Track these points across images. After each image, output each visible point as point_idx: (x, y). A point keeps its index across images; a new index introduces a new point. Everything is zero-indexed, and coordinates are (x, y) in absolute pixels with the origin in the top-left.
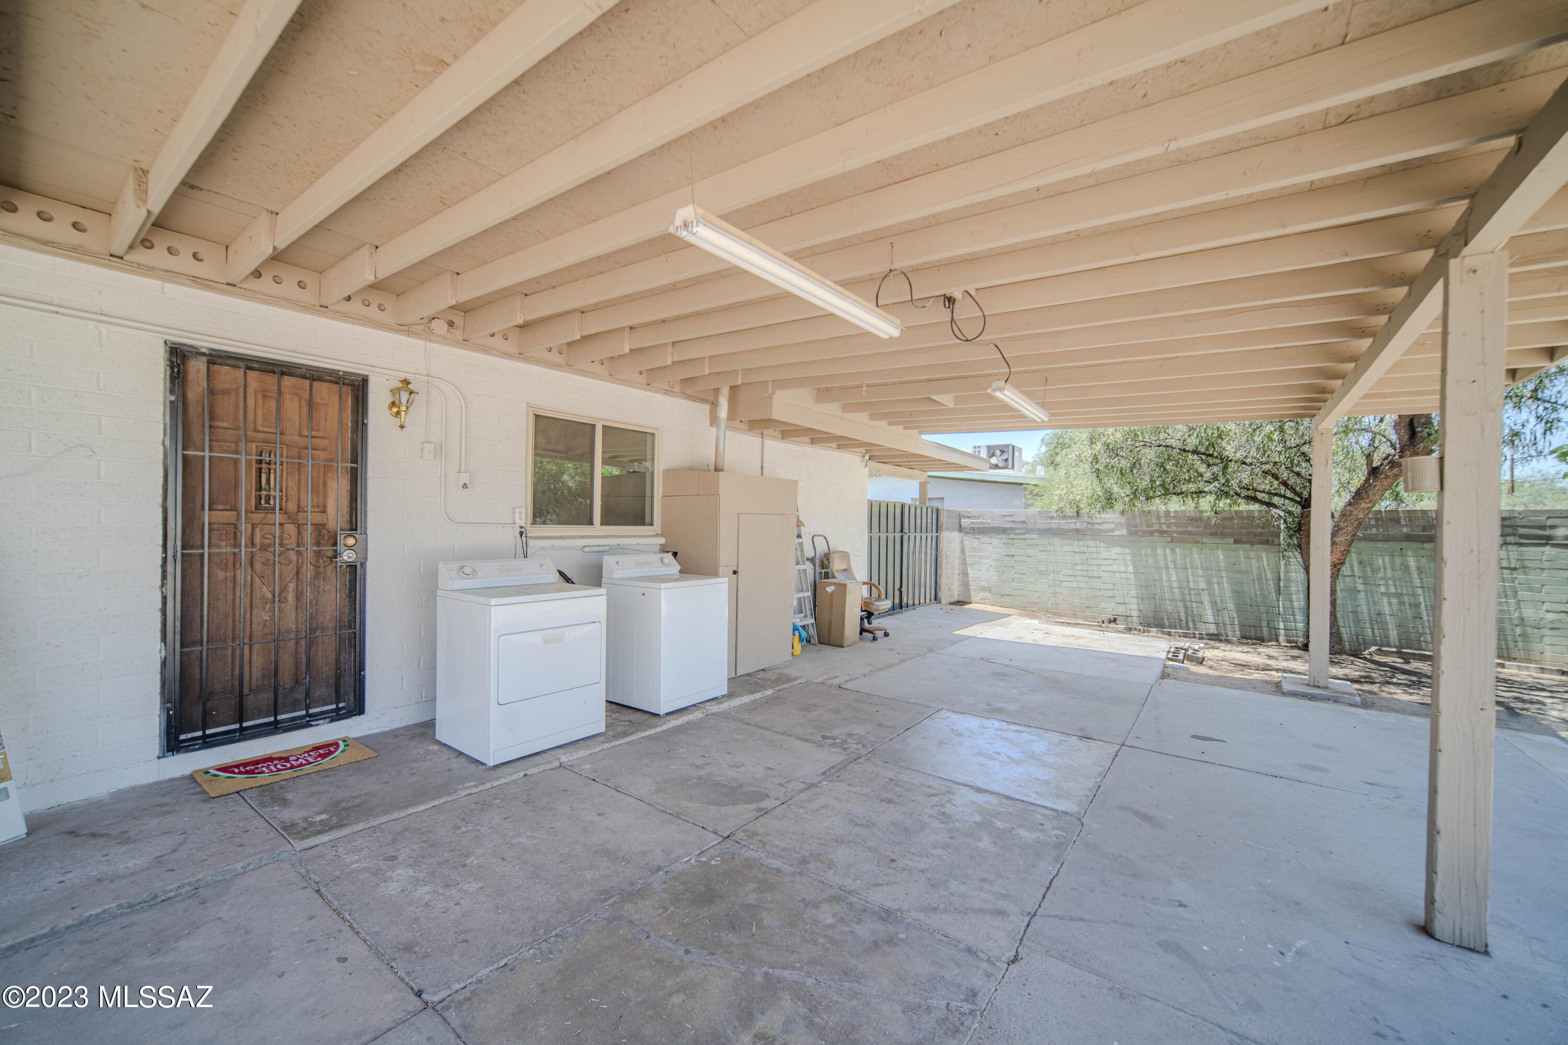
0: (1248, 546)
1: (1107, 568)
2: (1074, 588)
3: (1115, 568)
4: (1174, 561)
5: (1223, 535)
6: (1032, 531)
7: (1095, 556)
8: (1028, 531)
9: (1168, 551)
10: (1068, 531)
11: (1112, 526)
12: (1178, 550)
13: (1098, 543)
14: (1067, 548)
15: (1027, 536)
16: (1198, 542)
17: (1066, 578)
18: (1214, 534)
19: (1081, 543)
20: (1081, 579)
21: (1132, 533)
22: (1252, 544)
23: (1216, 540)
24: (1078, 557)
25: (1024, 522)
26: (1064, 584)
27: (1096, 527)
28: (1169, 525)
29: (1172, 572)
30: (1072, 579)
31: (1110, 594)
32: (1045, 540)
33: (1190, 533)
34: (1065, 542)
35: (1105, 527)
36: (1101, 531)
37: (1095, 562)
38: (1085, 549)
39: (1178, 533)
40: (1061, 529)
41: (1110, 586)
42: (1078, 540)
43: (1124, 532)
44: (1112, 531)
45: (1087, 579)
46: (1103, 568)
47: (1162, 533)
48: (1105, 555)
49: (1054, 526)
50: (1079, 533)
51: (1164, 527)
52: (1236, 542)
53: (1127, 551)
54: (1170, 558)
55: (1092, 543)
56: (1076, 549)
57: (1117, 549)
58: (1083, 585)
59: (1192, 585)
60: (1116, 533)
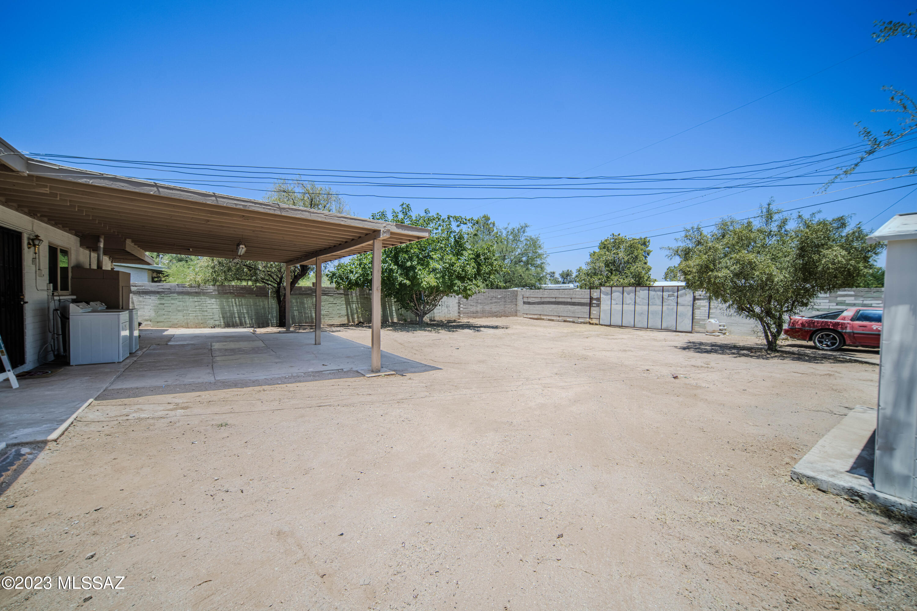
0: (260, 297)
1: (210, 307)
2: (196, 316)
3: (213, 307)
4: (236, 303)
5: (252, 294)
6: (174, 293)
7: (204, 302)
8: (171, 293)
9: (233, 300)
10: (192, 293)
11: (212, 291)
12: (237, 300)
13: (206, 298)
14: (191, 300)
15: (170, 295)
16: (244, 296)
17: (192, 312)
18: (249, 294)
19: (198, 298)
20: (198, 312)
21: (219, 293)
22: (261, 297)
23: (250, 296)
24: (197, 304)
25: (169, 289)
26: (190, 315)
27: (205, 291)
28: (234, 290)
29: (235, 307)
30: (194, 312)
31: (211, 317)
32: (181, 297)
33: (241, 293)
34: (191, 297)
35: (209, 291)
36: (207, 292)
37: (205, 305)
38: (200, 300)
39: (237, 293)
40: (189, 292)
41: (211, 314)
42: (197, 296)
43: (217, 293)
44: (212, 292)
45: (201, 312)
46: (208, 307)
47: (231, 293)
48: (209, 302)
49: (185, 291)
50: (197, 294)
51: (232, 291)
52: (256, 296)
53: (218, 300)
54: (234, 302)
55: (203, 297)
56: (196, 300)
57: (214, 300)
58: (199, 314)
59: (242, 312)
60: (213, 293)
